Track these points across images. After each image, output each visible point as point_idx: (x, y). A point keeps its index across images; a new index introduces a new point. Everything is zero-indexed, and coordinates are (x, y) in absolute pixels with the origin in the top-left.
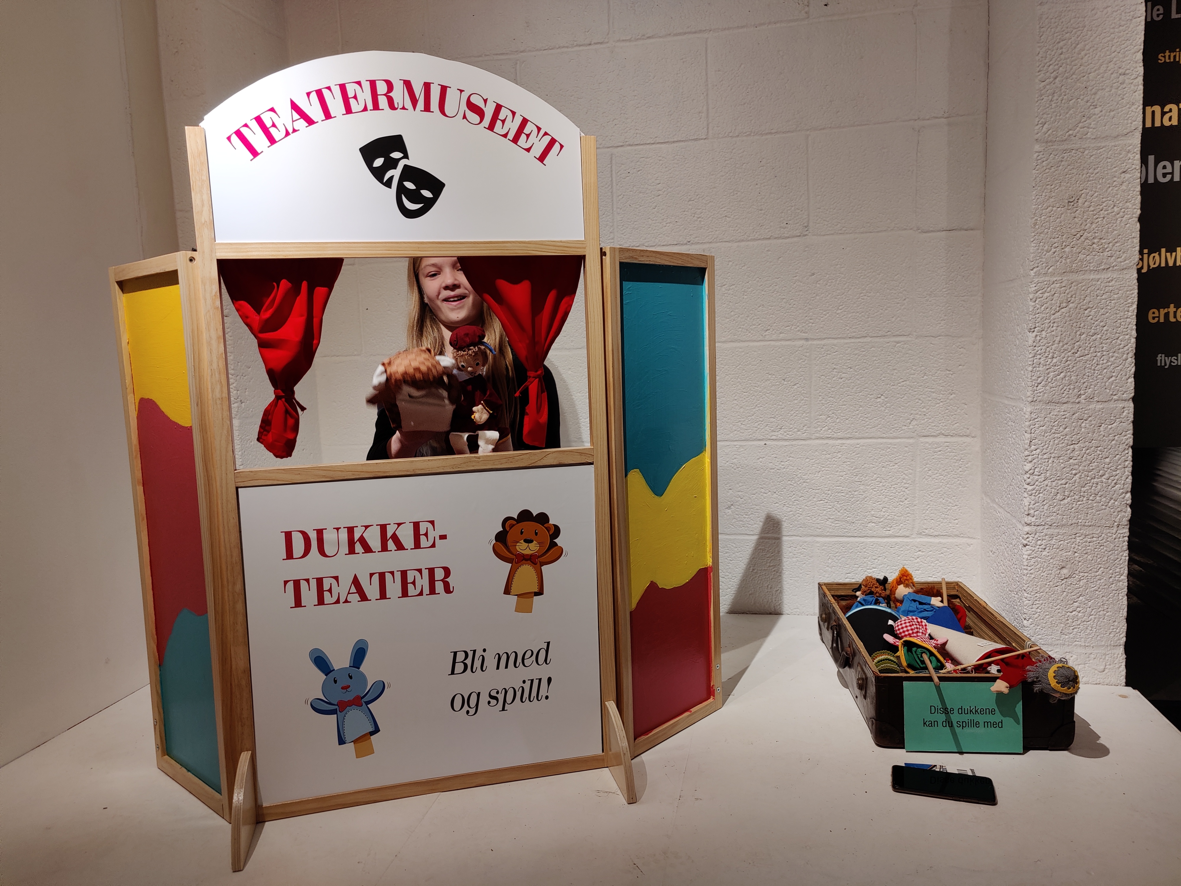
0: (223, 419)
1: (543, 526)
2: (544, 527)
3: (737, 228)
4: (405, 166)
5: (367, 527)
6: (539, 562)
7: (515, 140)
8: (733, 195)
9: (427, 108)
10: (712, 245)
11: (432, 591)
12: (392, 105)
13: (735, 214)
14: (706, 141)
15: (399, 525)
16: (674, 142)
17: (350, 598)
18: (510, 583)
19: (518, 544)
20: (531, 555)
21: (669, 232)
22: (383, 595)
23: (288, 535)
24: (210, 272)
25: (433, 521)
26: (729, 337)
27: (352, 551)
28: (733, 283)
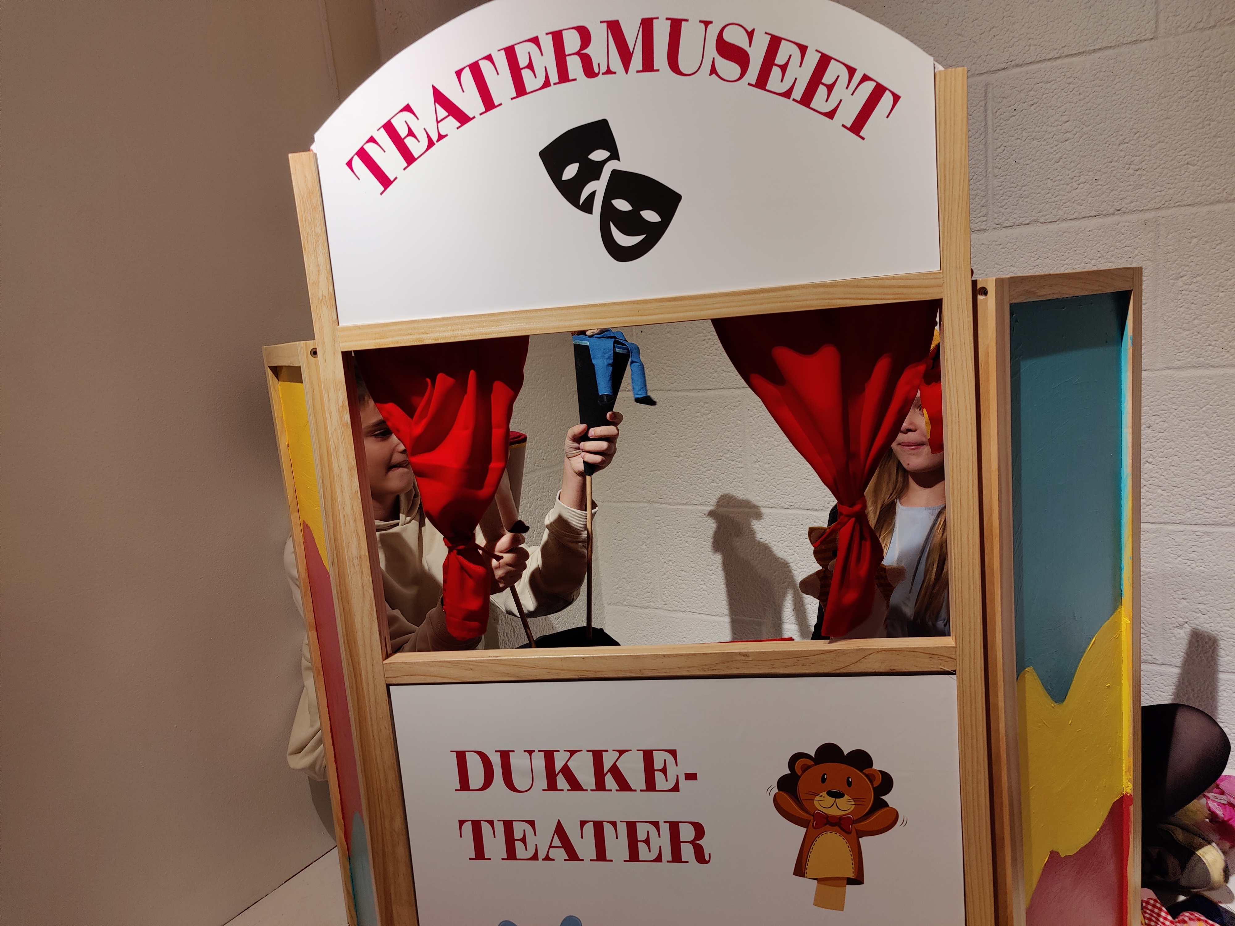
0: (363, 587)
1: (861, 771)
2: (864, 774)
3: (1208, 182)
4: (615, 173)
5: (572, 753)
6: (854, 830)
7: (806, 100)
8: (1203, 128)
9: (648, 66)
10: (1161, 213)
11: (677, 857)
12: (589, 71)
13: (1206, 159)
14: (1152, 42)
15: (621, 752)
16: (1094, 51)
17: (553, 853)
18: (804, 861)
19: (817, 798)
20: (841, 818)
21: (1083, 198)
22: (601, 855)
23: (461, 757)
24: (334, 372)
25: (675, 751)
26: (1189, 360)
27: (552, 786)
28: (1199, 272)
